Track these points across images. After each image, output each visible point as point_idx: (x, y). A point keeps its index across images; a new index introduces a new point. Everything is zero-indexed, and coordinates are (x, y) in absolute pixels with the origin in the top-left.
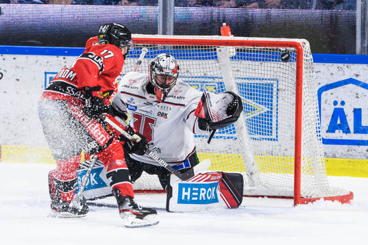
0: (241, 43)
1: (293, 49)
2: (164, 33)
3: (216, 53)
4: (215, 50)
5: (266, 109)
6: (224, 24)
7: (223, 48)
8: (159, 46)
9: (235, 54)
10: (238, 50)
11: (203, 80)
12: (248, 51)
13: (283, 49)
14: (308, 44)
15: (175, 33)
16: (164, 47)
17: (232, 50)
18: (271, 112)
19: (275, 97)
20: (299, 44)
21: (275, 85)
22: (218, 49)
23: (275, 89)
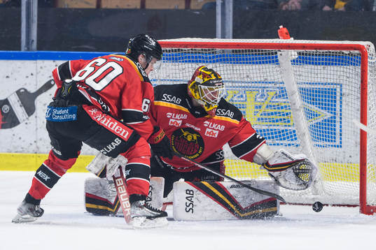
0: (303, 47)
1: (357, 52)
2: (223, 37)
3: (276, 57)
4: (276, 53)
5: (329, 115)
6: (281, 27)
7: (284, 52)
8: (218, 50)
9: (297, 57)
10: (299, 53)
11: (263, 85)
12: (310, 55)
13: (346, 52)
14: (372, 47)
15: (234, 37)
16: (223, 51)
17: (294, 54)
18: (335, 118)
19: (338, 102)
20: (363, 46)
21: (338, 90)
22: (279, 53)
23: (338, 94)
